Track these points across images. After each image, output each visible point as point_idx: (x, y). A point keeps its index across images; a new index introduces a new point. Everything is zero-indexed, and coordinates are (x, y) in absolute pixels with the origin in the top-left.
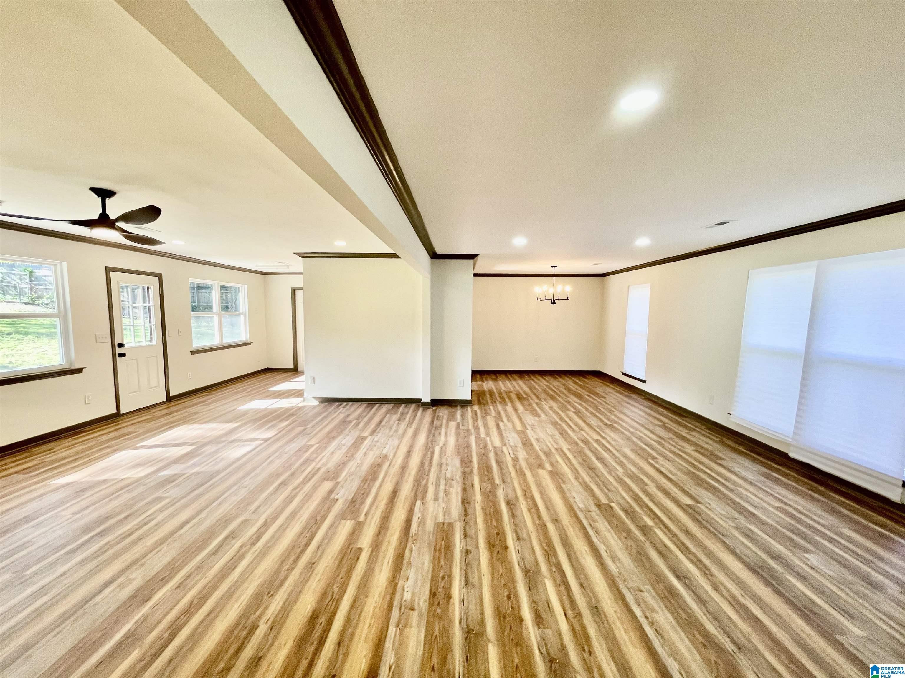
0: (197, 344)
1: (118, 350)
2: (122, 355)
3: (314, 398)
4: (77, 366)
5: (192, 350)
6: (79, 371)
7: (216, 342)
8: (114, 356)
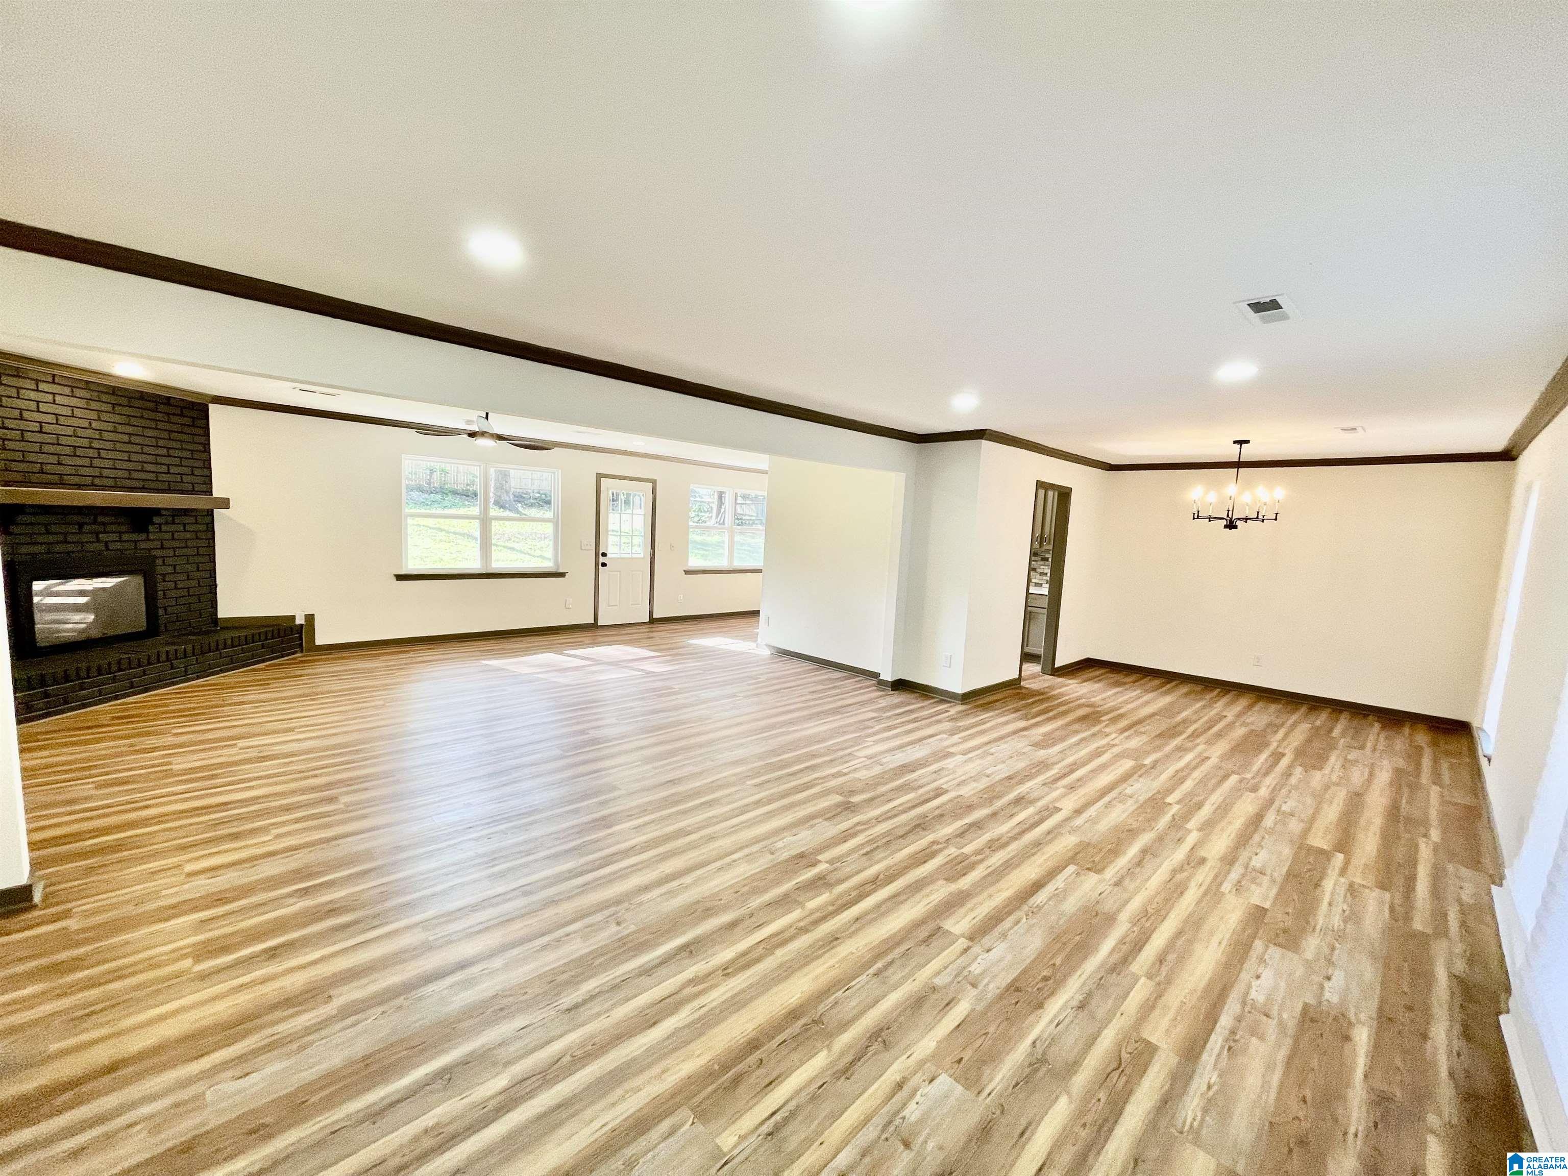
0: (695, 562)
1: (602, 560)
2: (604, 565)
3: (768, 646)
4: (561, 571)
5: (686, 569)
6: (562, 575)
7: (723, 564)
8: (597, 564)
